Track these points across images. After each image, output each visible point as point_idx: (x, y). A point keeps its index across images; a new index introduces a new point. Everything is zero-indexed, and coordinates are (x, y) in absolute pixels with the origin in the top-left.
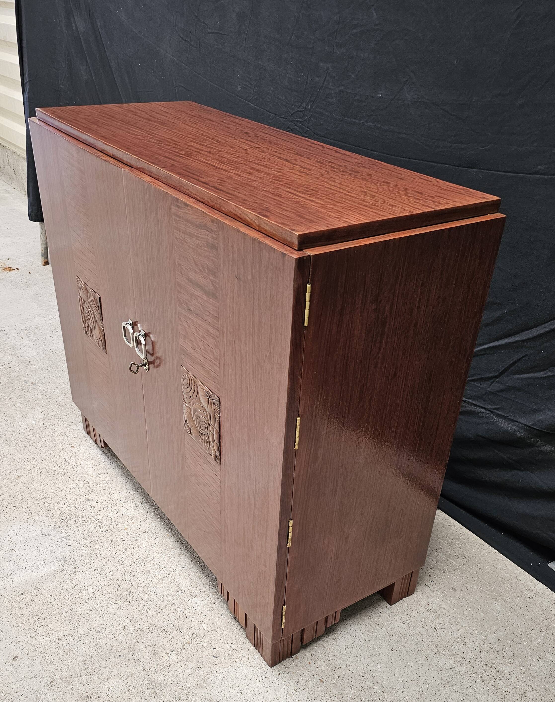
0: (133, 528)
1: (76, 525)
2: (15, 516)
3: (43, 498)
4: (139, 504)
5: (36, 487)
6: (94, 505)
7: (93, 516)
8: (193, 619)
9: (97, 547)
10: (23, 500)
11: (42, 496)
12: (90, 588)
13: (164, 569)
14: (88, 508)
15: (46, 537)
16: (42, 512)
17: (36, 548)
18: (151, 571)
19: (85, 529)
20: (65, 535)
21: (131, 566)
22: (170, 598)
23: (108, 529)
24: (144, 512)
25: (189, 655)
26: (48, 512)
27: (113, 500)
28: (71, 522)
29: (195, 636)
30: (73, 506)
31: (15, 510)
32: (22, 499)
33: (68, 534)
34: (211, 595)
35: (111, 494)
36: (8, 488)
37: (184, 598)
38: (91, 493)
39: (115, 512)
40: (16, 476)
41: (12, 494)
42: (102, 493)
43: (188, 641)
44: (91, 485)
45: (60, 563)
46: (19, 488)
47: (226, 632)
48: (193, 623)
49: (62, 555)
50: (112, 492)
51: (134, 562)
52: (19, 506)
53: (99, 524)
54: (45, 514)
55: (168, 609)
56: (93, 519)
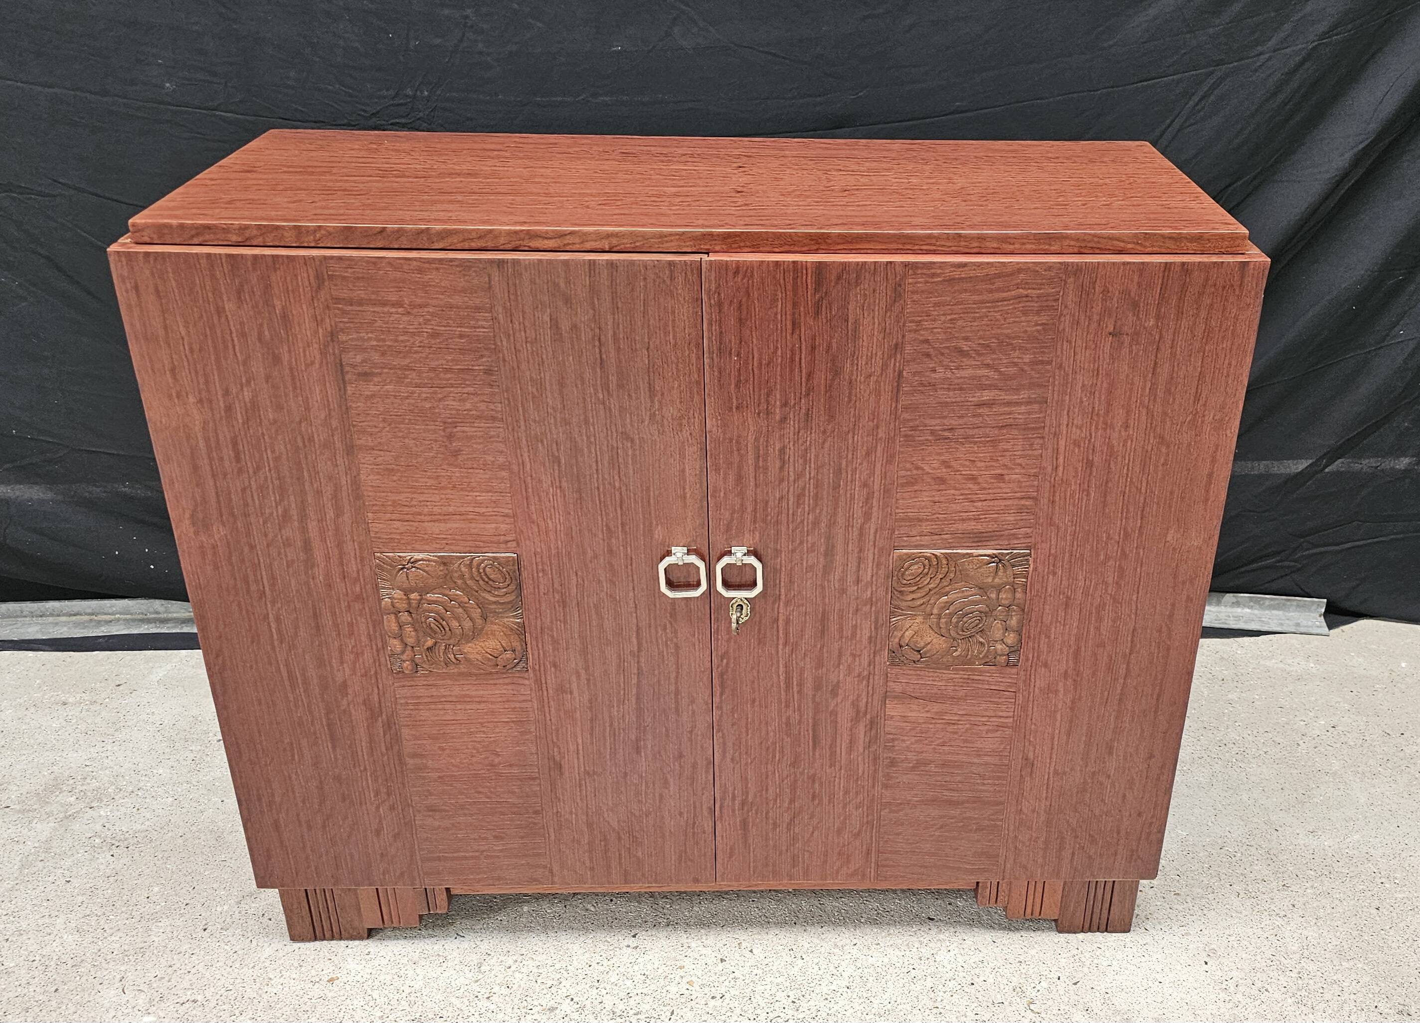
0: (698, 972)
4: (632, 942)
6: (576, 1006)
7: (609, 1017)
8: (982, 978)
13: (841, 969)
18: (833, 988)
21: (802, 1010)
22: (918, 987)
23: (668, 1007)
24: (664, 942)
25: (1055, 1012)
29: (1018, 989)
34: (941, 936)
35: (562, 970)
37: (929, 971)
38: (528, 999)
39: (628, 982)
42: (550, 983)
43: (1025, 1001)
44: (505, 992)
47: (1033, 952)
48: (990, 980)
50: (558, 966)
51: (794, 1002)
55: (939, 1000)
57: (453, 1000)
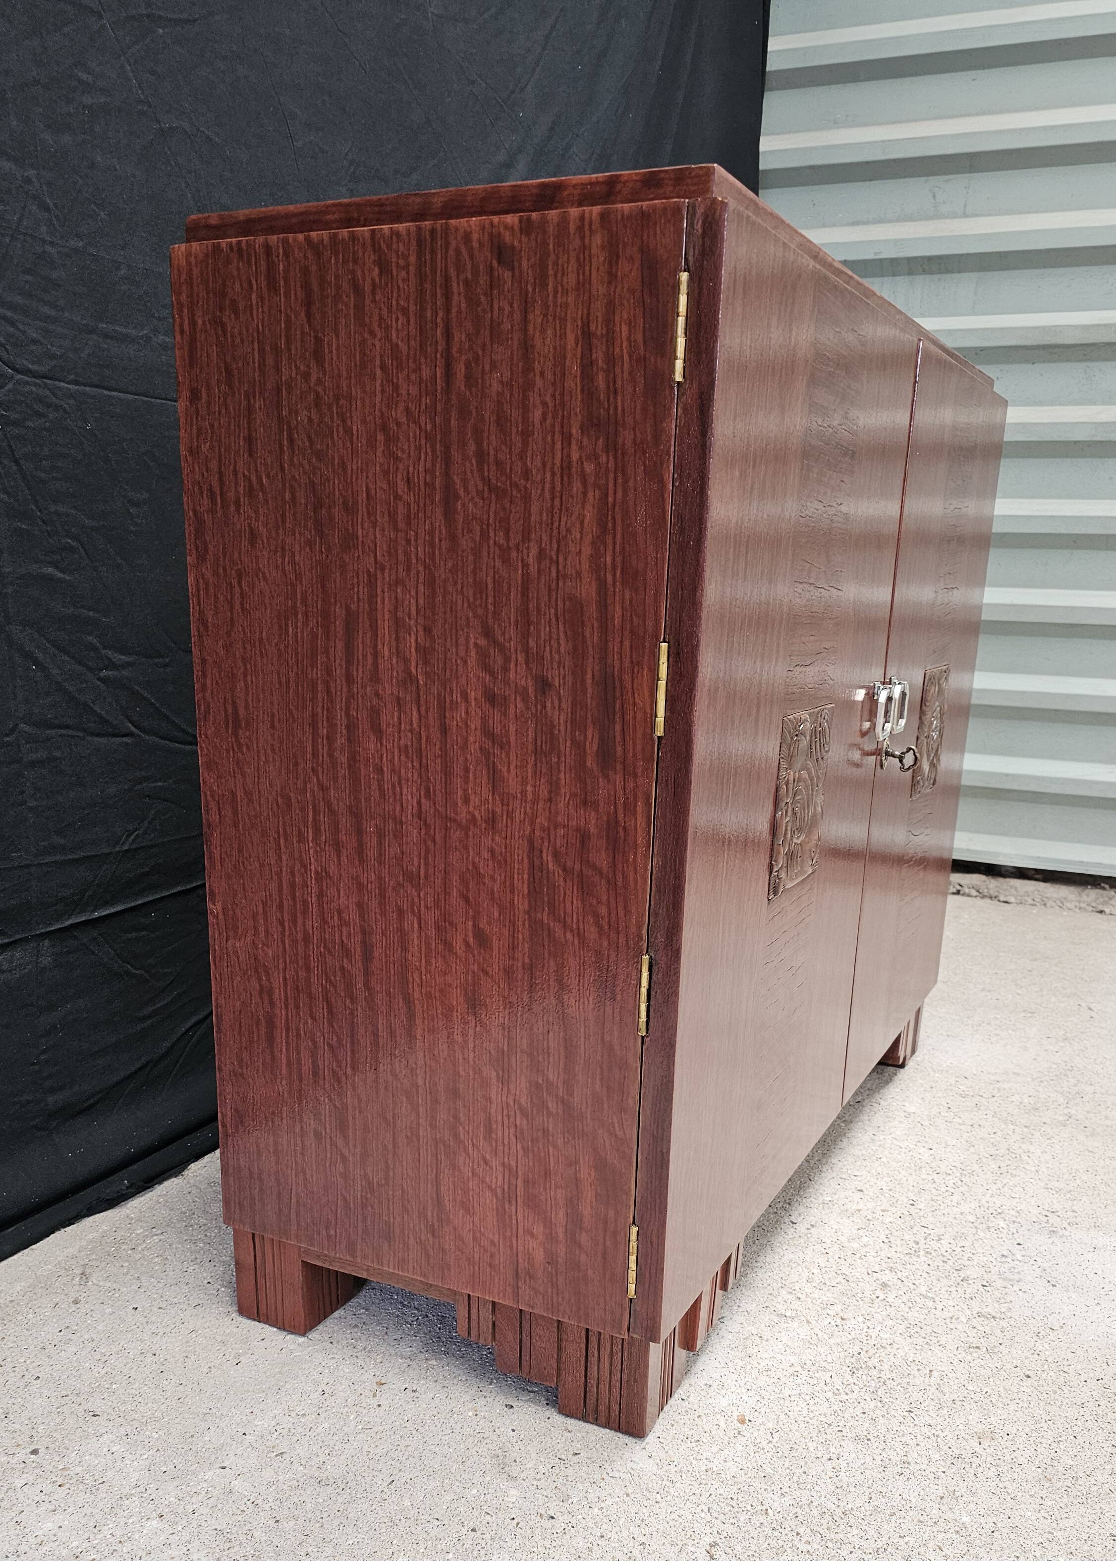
0: (871, 1205)
1: (967, 1263)
2: (1080, 1352)
3: (978, 1347)
4: (803, 1226)
5: (966, 1383)
6: (887, 1272)
7: (914, 1258)
9: (972, 1218)
10: (1028, 1373)
11: (974, 1355)
12: (1049, 1186)
14: (907, 1274)
15: (1049, 1279)
16: (1012, 1323)
17: (1091, 1276)
18: (927, 1155)
19: (958, 1249)
20: (1009, 1260)
21: (950, 1172)
24: (813, 1210)
26: (998, 1315)
27: (836, 1258)
28: (972, 1273)
30: (929, 1294)
31: (1069, 1363)
32: (1028, 1377)
33: (1004, 1259)
35: (823, 1270)
36: (1038, 1426)
38: (860, 1295)
39: (865, 1239)
40: (986, 1443)
41: (1042, 1404)
44: (838, 1308)
45: (1066, 1233)
46: (1012, 1407)
49: (1050, 1241)
50: (816, 1271)
52: (1053, 1366)
53: (922, 1242)
54: (1009, 1315)
56: (922, 1253)
57: (832, 1341)
